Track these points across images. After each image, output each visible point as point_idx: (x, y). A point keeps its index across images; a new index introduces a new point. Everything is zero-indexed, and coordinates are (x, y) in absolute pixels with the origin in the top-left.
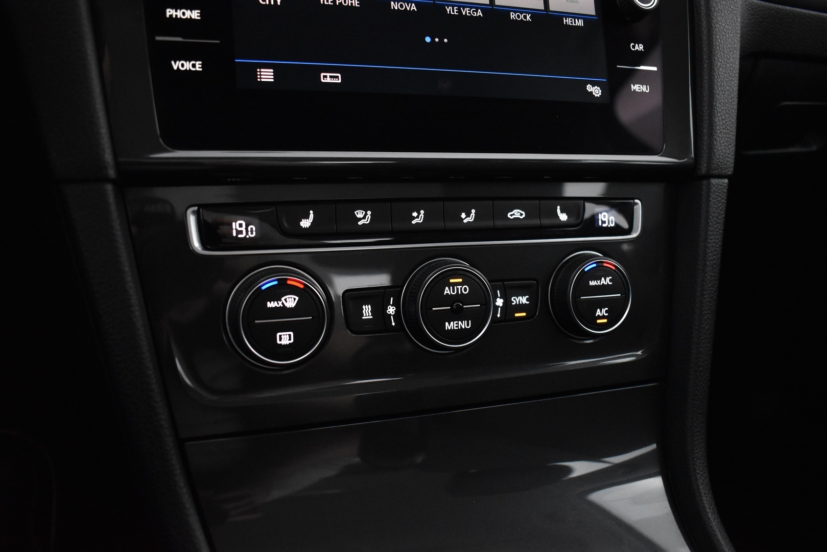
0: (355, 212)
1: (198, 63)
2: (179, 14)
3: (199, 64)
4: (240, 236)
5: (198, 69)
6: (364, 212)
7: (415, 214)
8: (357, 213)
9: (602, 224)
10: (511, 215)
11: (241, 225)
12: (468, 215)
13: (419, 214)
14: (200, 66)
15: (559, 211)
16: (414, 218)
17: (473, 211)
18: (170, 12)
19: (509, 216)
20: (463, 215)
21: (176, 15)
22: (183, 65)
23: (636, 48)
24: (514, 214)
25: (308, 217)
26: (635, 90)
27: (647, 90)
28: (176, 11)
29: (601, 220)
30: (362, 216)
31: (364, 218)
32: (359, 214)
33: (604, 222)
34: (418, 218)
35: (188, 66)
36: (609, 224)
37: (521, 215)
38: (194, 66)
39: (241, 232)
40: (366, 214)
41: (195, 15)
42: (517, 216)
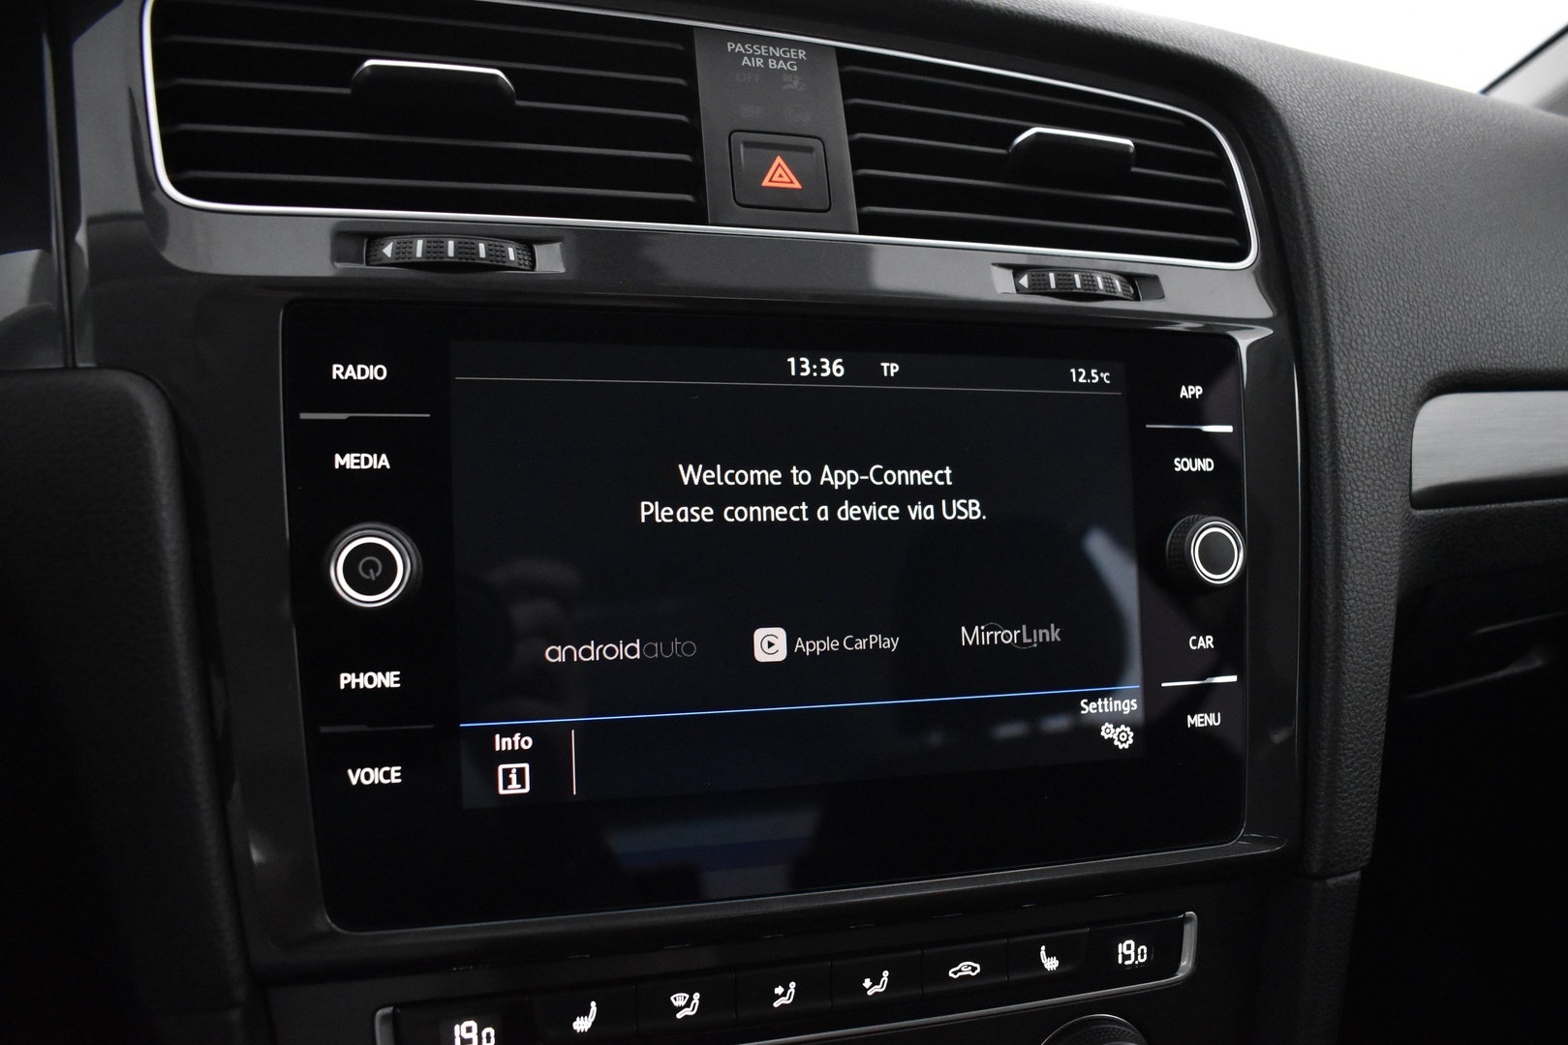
0: (672, 998)
1: (394, 769)
2: (363, 681)
3: (396, 771)
5: (394, 781)
6: (687, 996)
7: (779, 990)
8: (675, 999)
9: (1124, 961)
10: (955, 973)
11: (469, 1030)
12: (875, 982)
13: (787, 988)
14: (399, 774)
15: (1043, 953)
16: (778, 997)
17: (886, 974)
18: (346, 679)
19: (951, 974)
20: (867, 983)
21: (357, 684)
22: (367, 776)
23: (1200, 645)
24: (960, 971)
25: (586, 1013)
26: (1193, 726)
27: (1217, 721)
28: (357, 677)
29: (1123, 953)
30: (683, 1003)
31: (688, 1005)
32: (679, 999)
33: (1126, 957)
34: (784, 996)
35: (376, 776)
36: (1136, 959)
37: (974, 969)
38: (387, 775)
39: (470, 1041)
40: (691, 999)
41: (389, 680)
42: (967, 972)
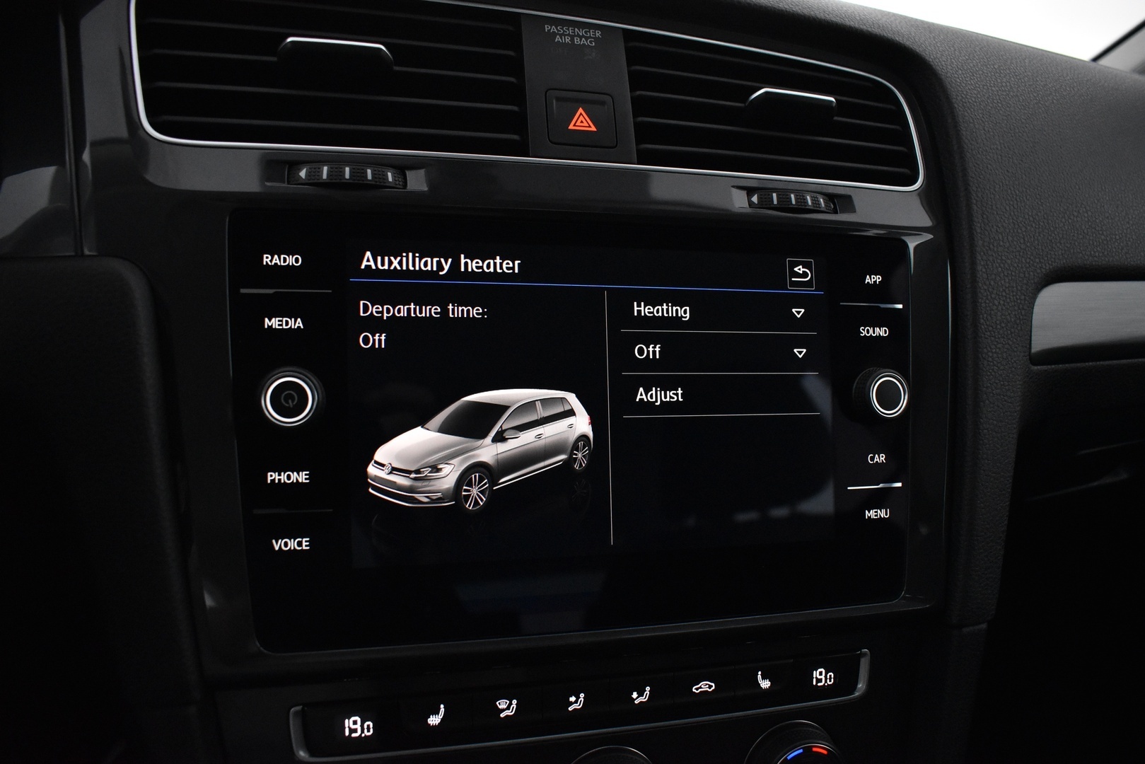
0: (497, 703)
1: (304, 540)
2: (283, 477)
3: (306, 541)
4: (354, 735)
5: (304, 548)
6: (508, 702)
7: (573, 699)
8: (499, 703)
9: (817, 683)
10: (697, 689)
11: (355, 723)
12: (640, 695)
13: (578, 697)
14: (308, 543)
15: (759, 677)
16: (572, 703)
17: (648, 689)
18: (272, 476)
19: (694, 690)
20: (635, 695)
21: (280, 480)
22: (286, 544)
23: (875, 460)
24: (700, 688)
25: (437, 713)
26: (869, 517)
27: (886, 515)
28: (280, 475)
29: (816, 678)
30: (505, 707)
31: (508, 708)
32: (502, 704)
33: (819, 681)
34: (576, 703)
35: (292, 544)
36: (826, 682)
37: (710, 687)
38: (300, 544)
39: (355, 731)
40: (511, 704)
41: (302, 477)
42: (706, 689)
